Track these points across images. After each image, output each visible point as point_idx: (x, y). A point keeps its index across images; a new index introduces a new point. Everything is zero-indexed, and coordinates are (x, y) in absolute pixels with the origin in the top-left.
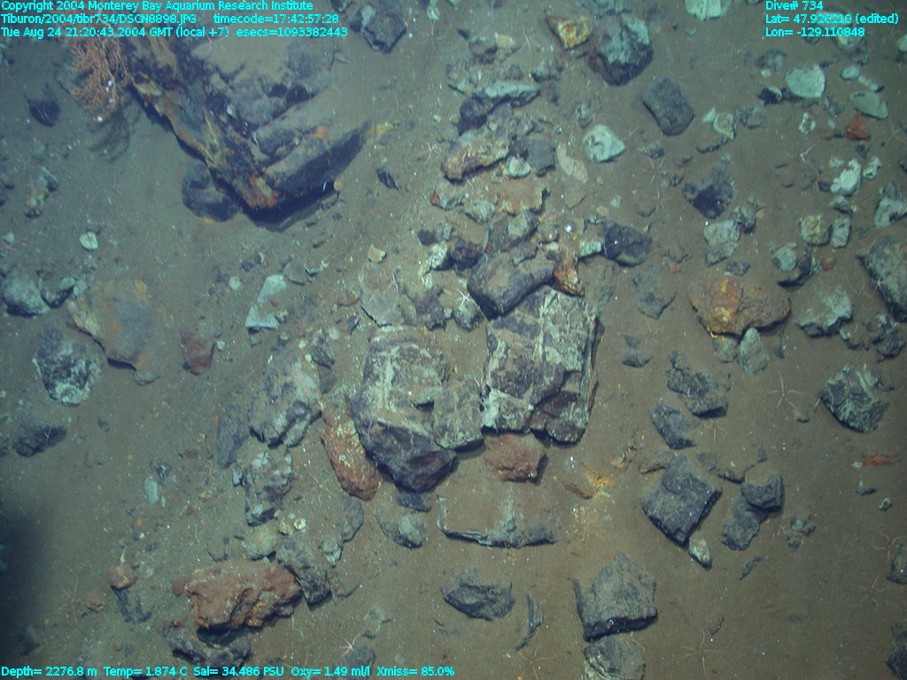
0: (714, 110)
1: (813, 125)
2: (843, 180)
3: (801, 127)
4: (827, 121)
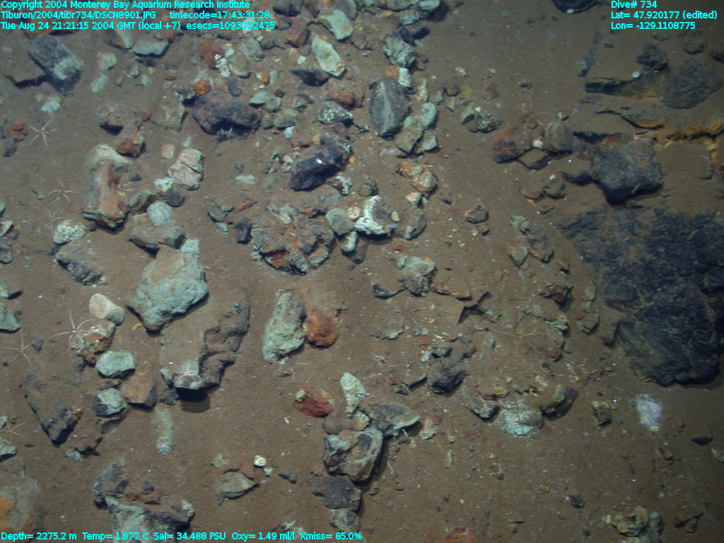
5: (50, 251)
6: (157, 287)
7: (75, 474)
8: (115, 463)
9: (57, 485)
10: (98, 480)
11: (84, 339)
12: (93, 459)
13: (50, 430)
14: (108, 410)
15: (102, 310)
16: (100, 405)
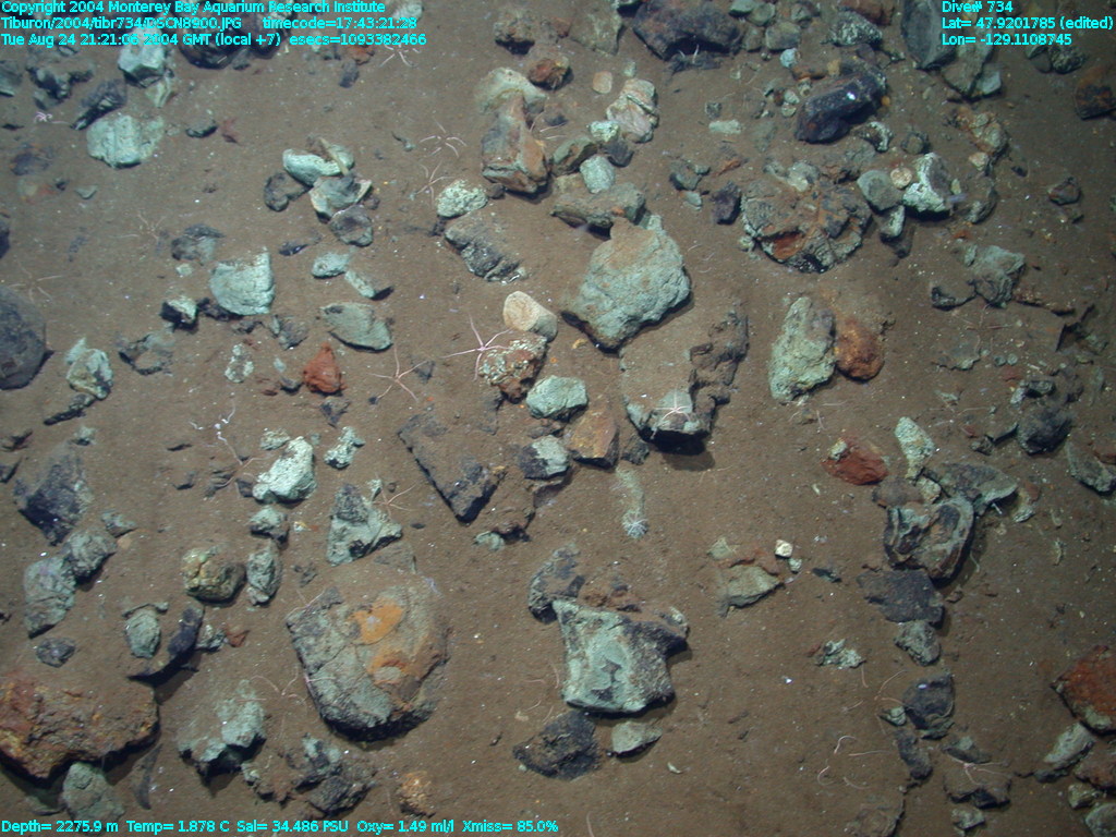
0: (82, 342)
1: (248, 367)
2: (273, 478)
3: (227, 372)
4: (273, 359)
5: (431, 228)
6: (621, 278)
7: (491, 570)
8: (563, 549)
9: (466, 587)
10: (539, 574)
11: (505, 357)
12: (521, 545)
13: (453, 500)
14: (547, 468)
15: (525, 317)
16: (535, 460)
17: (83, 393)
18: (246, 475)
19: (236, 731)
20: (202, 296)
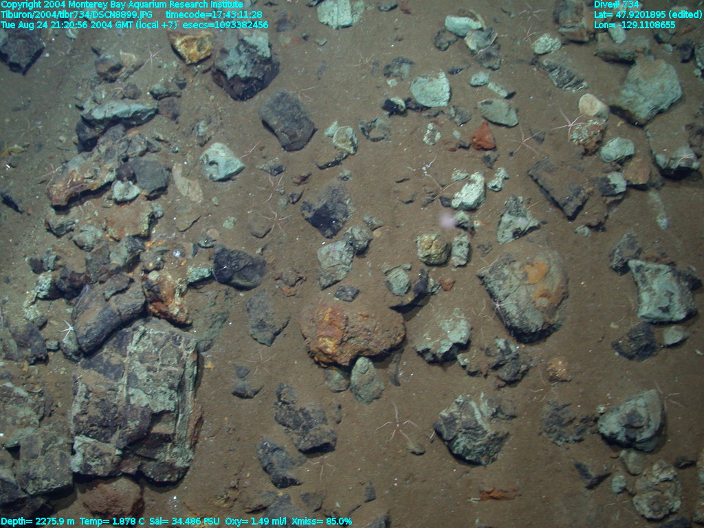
0: (336, 123)
1: (438, 136)
2: (464, 195)
3: (425, 139)
4: (452, 132)
5: (530, 60)
6: (649, 85)
7: (586, 247)
8: (629, 233)
9: (573, 256)
10: (619, 246)
11: (587, 128)
12: (600, 234)
13: (565, 208)
14: (616, 189)
15: (592, 108)
16: (609, 185)
17: (342, 151)
18: (447, 194)
19: (458, 335)
20: (406, 97)
